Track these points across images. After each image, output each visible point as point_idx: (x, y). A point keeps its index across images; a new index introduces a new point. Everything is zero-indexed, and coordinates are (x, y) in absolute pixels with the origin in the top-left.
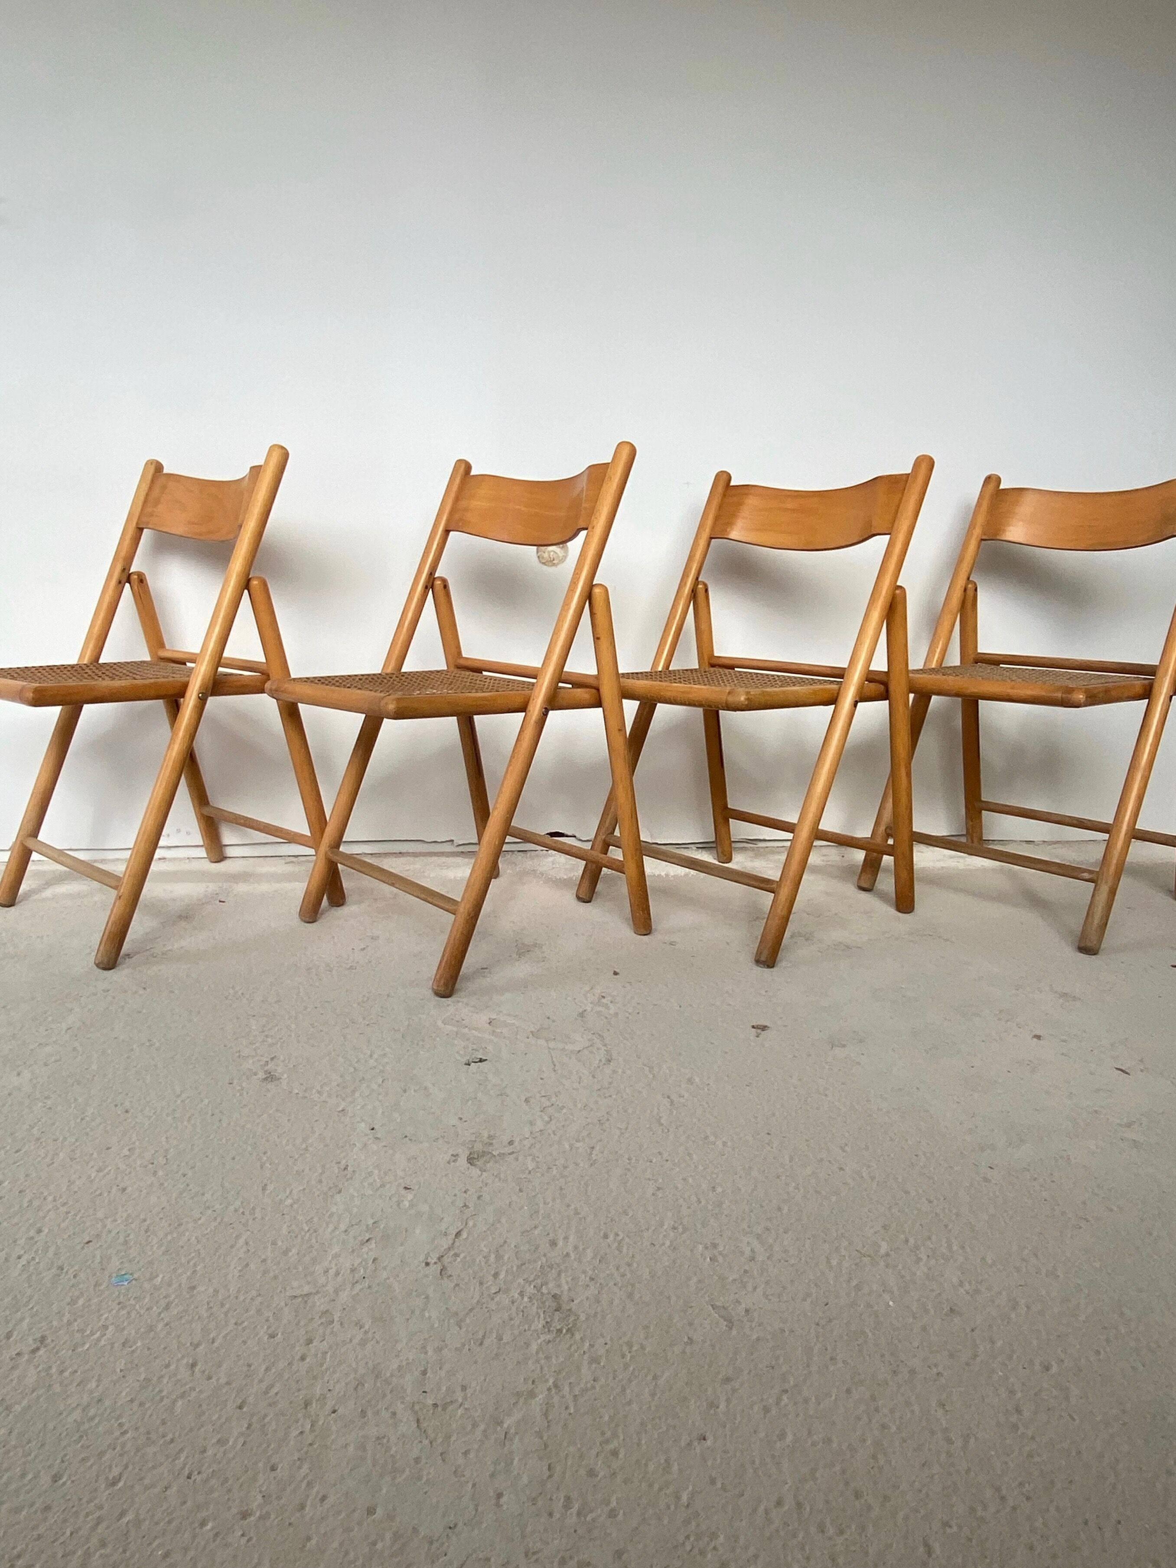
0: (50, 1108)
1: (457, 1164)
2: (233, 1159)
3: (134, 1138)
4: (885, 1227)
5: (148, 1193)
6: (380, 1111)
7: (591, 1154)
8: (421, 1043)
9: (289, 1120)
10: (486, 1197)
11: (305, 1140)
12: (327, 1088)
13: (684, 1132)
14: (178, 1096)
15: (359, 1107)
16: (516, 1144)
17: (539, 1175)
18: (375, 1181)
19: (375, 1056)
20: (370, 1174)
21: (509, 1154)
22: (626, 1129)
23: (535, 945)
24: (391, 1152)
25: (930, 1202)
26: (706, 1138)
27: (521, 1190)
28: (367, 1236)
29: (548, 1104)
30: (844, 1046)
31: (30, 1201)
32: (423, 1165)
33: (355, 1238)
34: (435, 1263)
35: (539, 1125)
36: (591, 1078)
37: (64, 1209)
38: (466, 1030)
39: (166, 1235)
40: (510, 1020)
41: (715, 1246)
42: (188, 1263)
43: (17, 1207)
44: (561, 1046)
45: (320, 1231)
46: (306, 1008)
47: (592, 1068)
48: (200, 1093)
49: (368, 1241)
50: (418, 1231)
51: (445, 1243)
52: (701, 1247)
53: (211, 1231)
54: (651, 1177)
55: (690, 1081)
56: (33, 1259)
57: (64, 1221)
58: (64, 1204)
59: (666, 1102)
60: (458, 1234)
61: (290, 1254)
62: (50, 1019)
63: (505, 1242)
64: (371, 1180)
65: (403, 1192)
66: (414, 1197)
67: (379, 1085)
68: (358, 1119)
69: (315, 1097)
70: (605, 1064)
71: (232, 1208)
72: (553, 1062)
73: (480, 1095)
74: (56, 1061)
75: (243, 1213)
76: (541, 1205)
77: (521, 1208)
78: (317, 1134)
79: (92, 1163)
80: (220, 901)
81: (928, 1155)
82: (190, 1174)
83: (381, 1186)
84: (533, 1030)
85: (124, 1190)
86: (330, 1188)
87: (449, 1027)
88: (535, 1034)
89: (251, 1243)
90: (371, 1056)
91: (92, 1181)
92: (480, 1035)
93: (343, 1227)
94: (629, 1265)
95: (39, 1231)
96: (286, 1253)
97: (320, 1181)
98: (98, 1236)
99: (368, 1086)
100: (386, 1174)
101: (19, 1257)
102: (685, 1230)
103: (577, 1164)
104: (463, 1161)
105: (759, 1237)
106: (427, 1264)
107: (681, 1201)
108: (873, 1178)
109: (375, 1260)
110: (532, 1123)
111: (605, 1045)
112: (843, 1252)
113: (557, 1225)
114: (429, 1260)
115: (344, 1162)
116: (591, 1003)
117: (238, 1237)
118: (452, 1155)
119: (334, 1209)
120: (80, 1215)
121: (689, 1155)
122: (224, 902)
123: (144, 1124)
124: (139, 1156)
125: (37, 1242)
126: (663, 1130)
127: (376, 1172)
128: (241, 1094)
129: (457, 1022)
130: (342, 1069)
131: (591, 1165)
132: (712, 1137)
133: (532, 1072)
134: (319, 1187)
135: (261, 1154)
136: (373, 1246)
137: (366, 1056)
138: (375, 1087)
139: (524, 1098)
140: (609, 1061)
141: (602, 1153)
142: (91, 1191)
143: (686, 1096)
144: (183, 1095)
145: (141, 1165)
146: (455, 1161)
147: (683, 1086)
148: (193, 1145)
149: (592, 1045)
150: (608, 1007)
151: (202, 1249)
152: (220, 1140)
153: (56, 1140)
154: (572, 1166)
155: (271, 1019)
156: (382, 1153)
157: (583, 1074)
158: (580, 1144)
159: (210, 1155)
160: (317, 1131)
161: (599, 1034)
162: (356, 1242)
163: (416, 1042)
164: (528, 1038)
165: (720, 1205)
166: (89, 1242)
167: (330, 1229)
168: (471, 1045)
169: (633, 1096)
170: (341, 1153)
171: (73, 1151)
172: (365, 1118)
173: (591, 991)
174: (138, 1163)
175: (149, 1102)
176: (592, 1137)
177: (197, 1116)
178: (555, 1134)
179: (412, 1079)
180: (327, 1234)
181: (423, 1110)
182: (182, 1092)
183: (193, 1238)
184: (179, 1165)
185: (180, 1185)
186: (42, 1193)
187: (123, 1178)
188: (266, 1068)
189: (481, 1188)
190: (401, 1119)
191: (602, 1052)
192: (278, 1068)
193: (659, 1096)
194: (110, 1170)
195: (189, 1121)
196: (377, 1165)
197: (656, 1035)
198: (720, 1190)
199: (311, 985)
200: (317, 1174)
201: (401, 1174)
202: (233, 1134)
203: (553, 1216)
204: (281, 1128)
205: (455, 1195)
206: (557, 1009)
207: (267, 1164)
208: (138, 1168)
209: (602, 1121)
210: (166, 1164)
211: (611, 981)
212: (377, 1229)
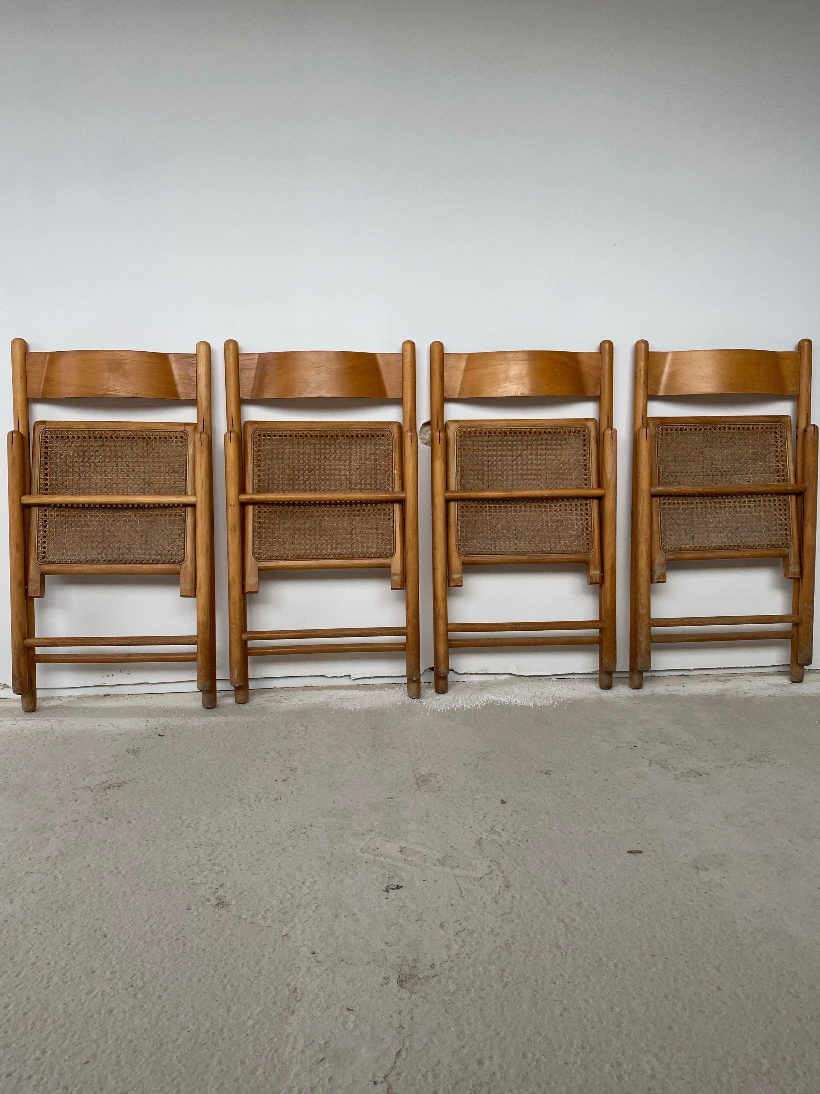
0: (41, 934)
1: (389, 986)
2: (199, 981)
3: (114, 962)
4: (764, 1045)
5: (131, 1015)
6: (318, 936)
7: (503, 976)
8: (345, 871)
9: (242, 945)
10: (418, 1019)
11: (257, 963)
12: (269, 914)
13: (580, 955)
14: (146, 921)
15: (299, 932)
16: (437, 967)
17: (461, 997)
18: (321, 1003)
19: (307, 883)
20: (317, 996)
22: (530, 952)
23: (431, 775)
24: (331, 975)
25: (800, 1020)
26: (601, 959)
27: (447, 1012)
28: (322, 1056)
29: (460, 928)
30: (707, 869)
31: (33, 1024)
32: (360, 987)
33: (311, 1058)
34: (382, 1082)
35: (455, 948)
36: (494, 904)
37: (63, 1030)
38: (382, 859)
39: (152, 1054)
40: (418, 849)
41: (619, 1064)
42: (172, 1081)
43: (23, 1029)
44: (465, 873)
45: (280, 1051)
46: (243, 837)
47: (494, 895)
48: (164, 919)
49: (322, 1060)
50: (363, 1050)
51: (388, 1063)
52: (607, 1066)
53: (188, 1050)
54: (556, 998)
55: (579, 904)
56: (42, 1079)
57: (63, 1042)
58: (62, 1026)
59: (561, 925)
61: (258, 1073)
62: (32, 848)
63: (439, 1061)
64: (318, 1002)
65: (346, 1013)
66: (357, 1019)
67: (314, 911)
68: (301, 944)
69: (262, 922)
70: (504, 890)
71: (203, 1029)
72: (459, 888)
73: (401, 920)
74: (40, 889)
75: (213, 1034)
76: (466, 1026)
77: (450, 1028)
78: (267, 957)
79: (81, 986)
80: (159, 735)
81: (793, 974)
82: (165, 996)
83: (327, 1008)
84: (439, 857)
85: (111, 1011)
86: (284, 1010)
87: (367, 856)
88: (442, 862)
89: (223, 1062)
90: (303, 883)
91: (83, 1004)
92: (394, 863)
93: (299, 1047)
94: (548, 1083)
95: (44, 1053)
96: (253, 1072)
97: (275, 1003)
98: (94, 1057)
99: (305, 912)
100: (330, 996)
101: (30, 1077)
102: (592, 1049)
103: (491, 986)
104: (393, 983)
105: (656, 1055)
106: (375, 1083)
107: (586, 1022)
108: (748, 997)
109: (330, 1079)
110: (448, 947)
111: (502, 872)
112: (731, 1070)
113: (482, 1045)
114: (377, 1079)
115: (293, 984)
116: (486, 831)
117: (212, 1056)
118: (384, 978)
119: (290, 1030)
120: (77, 1036)
121: (587, 976)
122: (163, 736)
123: (121, 948)
124: (120, 979)
125: (43, 1062)
126: (561, 953)
127: (322, 994)
128: (199, 920)
129: (373, 850)
130: (281, 895)
131: (504, 987)
132: (604, 959)
133: (443, 898)
134: (275, 1008)
135: (222, 977)
136: (327, 1065)
137: (299, 883)
138: (310, 912)
139: (439, 924)
140: (508, 887)
141: (512, 975)
142: (83, 1013)
143: (578, 919)
144: (150, 921)
145: (122, 988)
146: (387, 983)
147: (574, 910)
148: (164, 968)
149: (491, 872)
150: (500, 835)
151: (183, 1068)
152: (187, 963)
153: (49, 964)
154: (488, 988)
155: (215, 848)
156: (324, 976)
157: (487, 899)
158: (492, 967)
159: (180, 978)
160: (267, 955)
161: (495, 861)
162: (313, 1061)
163: (340, 870)
164: (435, 865)
165: (619, 1025)
166: (87, 1062)
167: (289, 1048)
168: (388, 873)
169: (532, 921)
170: (289, 975)
171: (64, 974)
172: (306, 942)
173: (484, 819)
174: (120, 986)
175: (122, 928)
176: (502, 960)
177: (164, 940)
178: (469, 958)
179: (341, 905)
180: (287, 1053)
181: (354, 935)
182: (149, 917)
183: (174, 1058)
184: (154, 988)
185: (157, 1007)
186: (42, 1015)
187: (109, 1000)
188: (217, 894)
189: (412, 1009)
190: (336, 943)
191: (501, 878)
192: (227, 895)
193: (555, 921)
194: (97, 993)
195: (158, 945)
196: (322, 988)
197: (545, 861)
198: (617, 1010)
199: (245, 815)
200: (271, 996)
201: (343, 996)
202: (196, 957)
203: (477, 1037)
204: (236, 951)
205: (391, 1016)
206: (457, 837)
207: (229, 987)
208: (120, 991)
209: (508, 945)
210: (143, 987)
211: (500, 810)
212: (328, 1049)
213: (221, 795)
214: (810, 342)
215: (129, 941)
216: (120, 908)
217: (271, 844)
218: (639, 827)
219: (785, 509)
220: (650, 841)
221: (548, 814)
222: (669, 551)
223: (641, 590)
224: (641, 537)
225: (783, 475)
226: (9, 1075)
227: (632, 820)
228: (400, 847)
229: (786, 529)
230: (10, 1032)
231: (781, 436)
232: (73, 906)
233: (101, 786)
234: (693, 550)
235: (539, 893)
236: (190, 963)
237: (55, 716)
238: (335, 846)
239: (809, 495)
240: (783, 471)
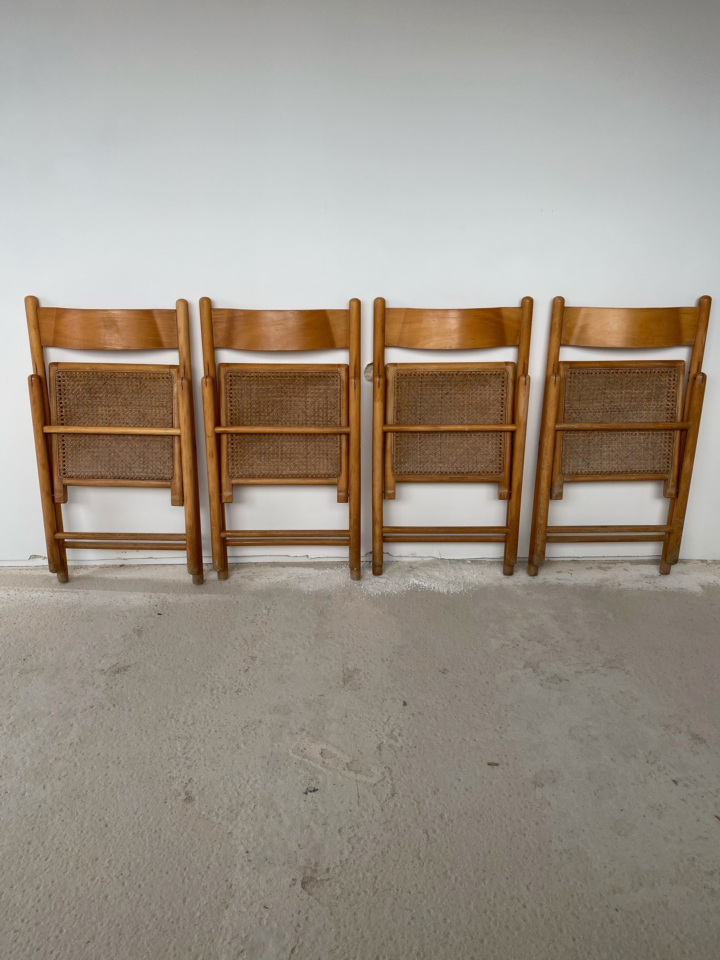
0: (63, 821)
1: (296, 887)
2: (167, 873)
3: (111, 851)
5: (120, 901)
6: (252, 835)
7: (375, 883)
8: (278, 771)
9: (199, 840)
10: (311, 919)
11: (208, 858)
12: (221, 812)
13: (433, 867)
14: (135, 813)
15: (240, 830)
16: (331, 871)
17: (343, 900)
18: (247, 899)
19: (251, 782)
20: (245, 892)
21: (326, 880)
22: (398, 861)
23: (355, 670)
24: (257, 874)
25: (574, 940)
26: (446, 872)
27: (331, 914)
28: (242, 948)
29: (352, 835)
30: (543, 786)
31: (55, 905)
32: (275, 887)
33: (235, 949)
35: (346, 853)
36: (380, 811)
38: (307, 760)
39: (131, 938)
40: (335, 752)
43: (48, 909)
44: (364, 779)
45: (215, 941)
46: (210, 731)
47: (382, 802)
48: (148, 811)
49: (242, 952)
50: (270, 945)
51: (285, 957)
53: (155, 936)
54: (408, 907)
55: (442, 816)
56: (59, 954)
57: (74, 923)
58: (74, 908)
59: (425, 836)
60: (293, 950)
64: (245, 899)
65: (263, 910)
66: (269, 916)
67: (252, 811)
68: (239, 842)
69: (215, 819)
70: (390, 798)
71: (166, 917)
72: (358, 794)
73: (312, 824)
74: (64, 776)
75: (173, 922)
76: (342, 928)
77: (331, 929)
78: (215, 853)
79: (88, 873)
80: (158, 614)
81: (580, 896)
82: (143, 885)
83: (250, 905)
84: (348, 761)
85: (107, 897)
86: (222, 904)
87: (297, 757)
88: (348, 766)
89: (177, 948)
90: (248, 781)
91: (88, 889)
92: (314, 766)
93: (228, 940)
95: (61, 931)
97: (216, 898)
99: (245, 811)
100: (253, 893)
101: (51, 952)
103: (366, 892)
104: (298, 885)
107: (425, 930)
108: (542, 916)
110: (341, 853)
111: (392, 780)
113: (350, 946)
115: (230, 880)
116: (386, 736)
117: (170, 942)
118: (293, 879)
119: (223, 923)
120: (83, 919)
121: (434, 888)
122: (161, 614)
123: (117, 838)
124: (114, 868)
125: (60, 940)
126: (420, 863)
127: (248, 891)
128: (172, 813)
129: (302, 751)
130: (230, 793)
131: (375, 893)
132: (449, 872)
133: (345, 803)
134: (215, 902)
135: (183, 870)
136: (245, 956)
137: (245, 781)
138: (249, 812)
139: (338, 828)
140: (393, 795)
141: (382, 882)
142: (88, 897)
143: (438, 831)
144: (138, 812)
145: (115, 876)
146: (294, 885)
147: (437, 822)
148: (144, 859)
149: (384, 779)
150: (396, 741)
151: (150, 951)
152: (160, 855)
153: (67, 850)
154: (363, 894)
155: (189, 741)
156: (252, 874)
157: (376, 807)
158: (369, 874)
159: (154, 869)
160: (215, 851)
161: (389, 768)
162: (235, 952)
163: (275, 769)
164: (344, 770)
165: (447, 936)
166: (89, 942)
167: (221, 940)
168: (309, 775)
169: (405, 830)
170: (228, 872)
171: (77, 861)
172: (243, 841)
173: (387, 722)
174: (114, 874)
175: (119, 818)
176: (377, 867)
177: (146, 832)
178: (354, 864)
179: (272, 806)
180: (219, 943)
181: (278, 836)
182: (137, 809)
183: (145, 942)
184: (136, 877)
185: (137, 895)
186: (61, 898)
187: (106, 887)
188: (186, 789)
189: (308, 910)
190: (264, 843)
191: (389, 786)
192: (193, 790)
193: (421, 831)
194: (98, 879)
195: (142, 837)
196: (249, 886)
197: (425, 770)
198: (449, 921)
199: (213, 708)
200: (214, 890)
201: (262, 894)
202: (167, 850)
203: (348, 938)
204: (194, 846)
205: (293, 916)
206: (364, 740)
207: (186, 879)
208: (114, 878)
209: (384, 853)
210: (129, 876)
211: (401, 712)
212: (247, 942)
213: (199, 684)
214: (709, 298)
215: (122, 832)
216: (118, 799)
217: (229, 740)
218: (501, 738)
219: (670, 442)
220: (506, 754)
221: (436, 719)
222: (568, 475)
223: (541, 506)
224: (544, 465)
225: (672, 413)
226: (38, 950)
227: (498, 729)
228: (321, 749)
229: (668, 459)
230: (40, 912)
231: (674, 380)
232: (86, 794)
233: (112, 669)
234: (588, 474)
235: (415, 803)
236: (162, 855)
237: (83, 589)
238: (275, 745)
239: (691, 432)
240: (672, 409)
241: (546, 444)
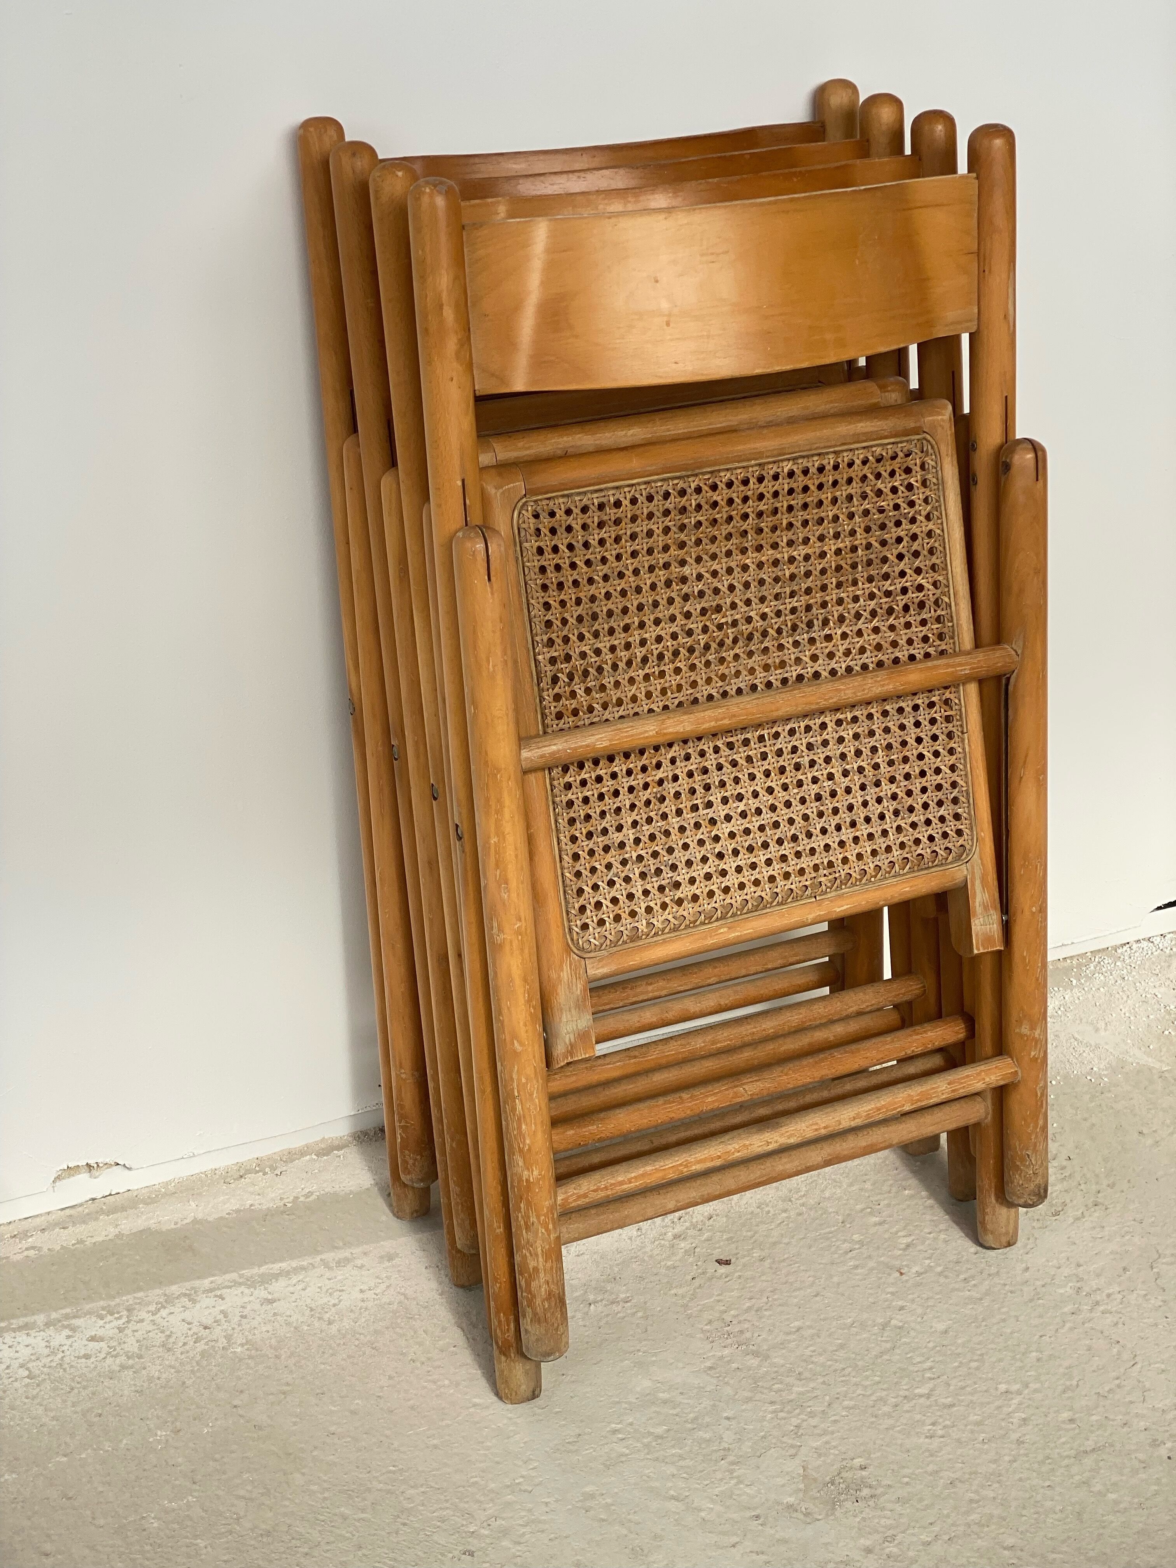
214: (1007, 134)
219: (950, 736)
222: (599, 948)
223: (519, 1107)
224: (501, 930)
225: (938, 620)
229: (955, 801)
231: (924, 483)
234: (675, 929)
239: (1023, 686)
240: (936, 603)
241: (493, 840)
